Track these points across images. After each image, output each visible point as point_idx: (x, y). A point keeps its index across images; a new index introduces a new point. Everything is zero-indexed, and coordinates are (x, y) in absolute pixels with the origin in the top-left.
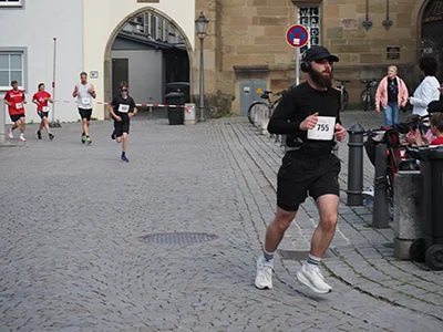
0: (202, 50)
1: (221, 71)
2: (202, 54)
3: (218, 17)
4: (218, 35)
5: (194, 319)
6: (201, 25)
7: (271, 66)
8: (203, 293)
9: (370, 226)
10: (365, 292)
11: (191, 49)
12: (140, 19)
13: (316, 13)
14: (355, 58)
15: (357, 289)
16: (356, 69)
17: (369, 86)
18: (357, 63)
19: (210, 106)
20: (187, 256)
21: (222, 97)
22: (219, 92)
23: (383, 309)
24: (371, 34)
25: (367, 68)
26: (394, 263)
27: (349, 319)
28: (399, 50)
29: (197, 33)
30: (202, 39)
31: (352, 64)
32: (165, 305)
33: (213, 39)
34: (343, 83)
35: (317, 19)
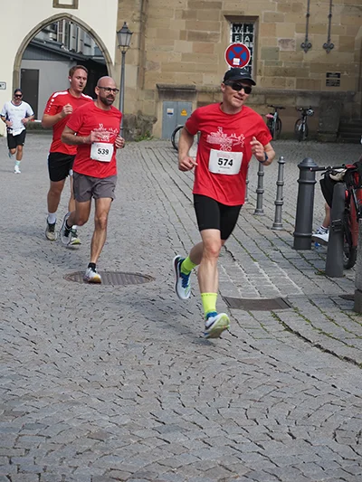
0: (123, 65)
1: (142, 89)
2: (123, 69)
3: (143, 29)
4: (141, 48)
5: (140, 376)
6: (123, 37)
7: (199, 87)
8: (147, 344)
9: (322, 274)
10: (327, 351)
11: (110, 63)
12: (54, 27)
13: (251, 30)
14: (291, 82)
15: (319, 346)
16: (291, 95)
17: (304, 115)
18: (293, 88)
19: (129, 127)
20: (122, 299)
21: (142, 118)
22: (140, 112)
23: (350, 371)
24: (310, 56)
25: (304, 95)
26: (356, 318)
27: (315, 383)
28: (339, 77)
29: (119, 45)
30: (124, 53)
31: (287, 88)
32: (106, 357)
33: (136, 53)
34: (276, 109)
35: (251, 37)
